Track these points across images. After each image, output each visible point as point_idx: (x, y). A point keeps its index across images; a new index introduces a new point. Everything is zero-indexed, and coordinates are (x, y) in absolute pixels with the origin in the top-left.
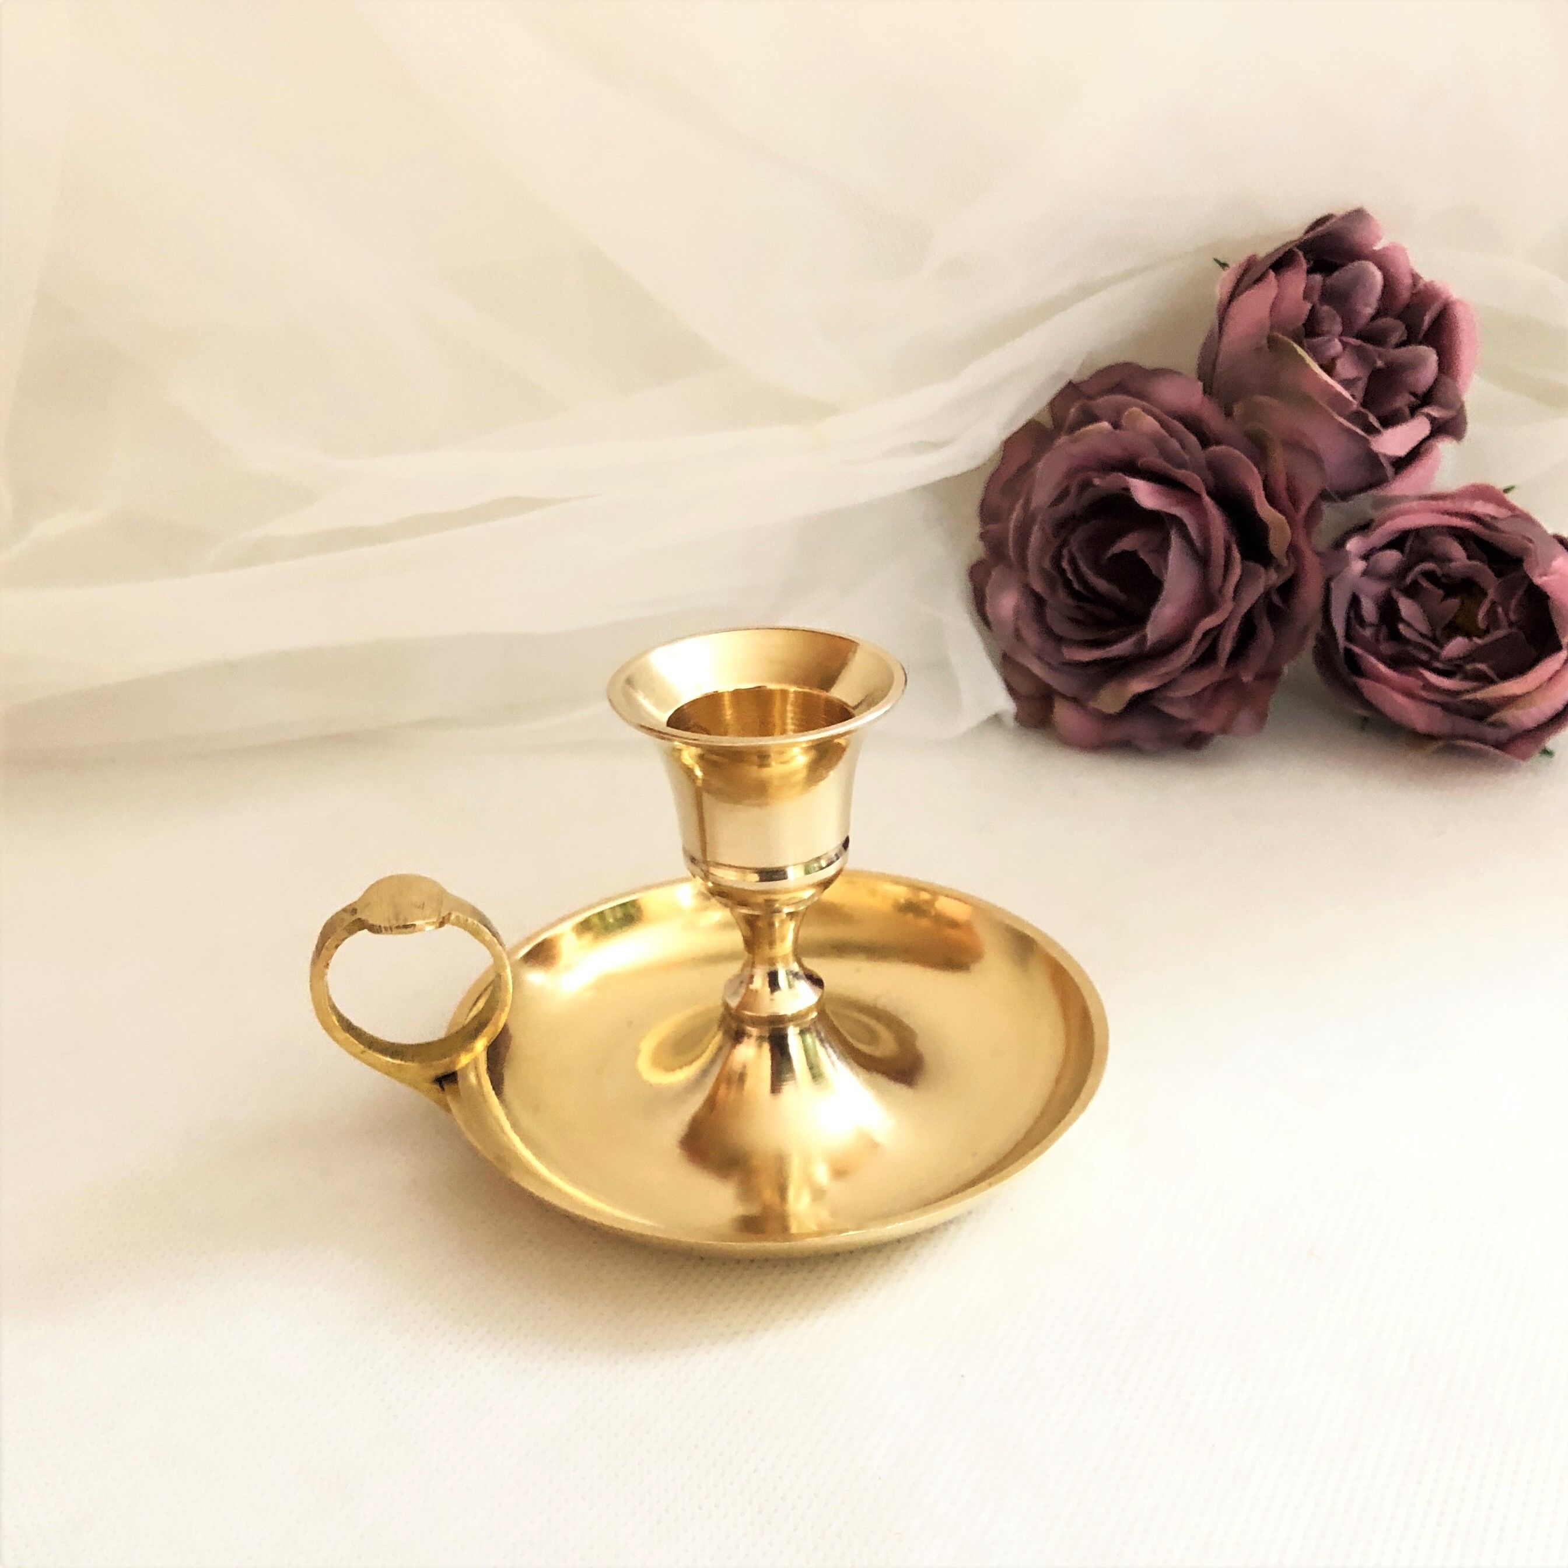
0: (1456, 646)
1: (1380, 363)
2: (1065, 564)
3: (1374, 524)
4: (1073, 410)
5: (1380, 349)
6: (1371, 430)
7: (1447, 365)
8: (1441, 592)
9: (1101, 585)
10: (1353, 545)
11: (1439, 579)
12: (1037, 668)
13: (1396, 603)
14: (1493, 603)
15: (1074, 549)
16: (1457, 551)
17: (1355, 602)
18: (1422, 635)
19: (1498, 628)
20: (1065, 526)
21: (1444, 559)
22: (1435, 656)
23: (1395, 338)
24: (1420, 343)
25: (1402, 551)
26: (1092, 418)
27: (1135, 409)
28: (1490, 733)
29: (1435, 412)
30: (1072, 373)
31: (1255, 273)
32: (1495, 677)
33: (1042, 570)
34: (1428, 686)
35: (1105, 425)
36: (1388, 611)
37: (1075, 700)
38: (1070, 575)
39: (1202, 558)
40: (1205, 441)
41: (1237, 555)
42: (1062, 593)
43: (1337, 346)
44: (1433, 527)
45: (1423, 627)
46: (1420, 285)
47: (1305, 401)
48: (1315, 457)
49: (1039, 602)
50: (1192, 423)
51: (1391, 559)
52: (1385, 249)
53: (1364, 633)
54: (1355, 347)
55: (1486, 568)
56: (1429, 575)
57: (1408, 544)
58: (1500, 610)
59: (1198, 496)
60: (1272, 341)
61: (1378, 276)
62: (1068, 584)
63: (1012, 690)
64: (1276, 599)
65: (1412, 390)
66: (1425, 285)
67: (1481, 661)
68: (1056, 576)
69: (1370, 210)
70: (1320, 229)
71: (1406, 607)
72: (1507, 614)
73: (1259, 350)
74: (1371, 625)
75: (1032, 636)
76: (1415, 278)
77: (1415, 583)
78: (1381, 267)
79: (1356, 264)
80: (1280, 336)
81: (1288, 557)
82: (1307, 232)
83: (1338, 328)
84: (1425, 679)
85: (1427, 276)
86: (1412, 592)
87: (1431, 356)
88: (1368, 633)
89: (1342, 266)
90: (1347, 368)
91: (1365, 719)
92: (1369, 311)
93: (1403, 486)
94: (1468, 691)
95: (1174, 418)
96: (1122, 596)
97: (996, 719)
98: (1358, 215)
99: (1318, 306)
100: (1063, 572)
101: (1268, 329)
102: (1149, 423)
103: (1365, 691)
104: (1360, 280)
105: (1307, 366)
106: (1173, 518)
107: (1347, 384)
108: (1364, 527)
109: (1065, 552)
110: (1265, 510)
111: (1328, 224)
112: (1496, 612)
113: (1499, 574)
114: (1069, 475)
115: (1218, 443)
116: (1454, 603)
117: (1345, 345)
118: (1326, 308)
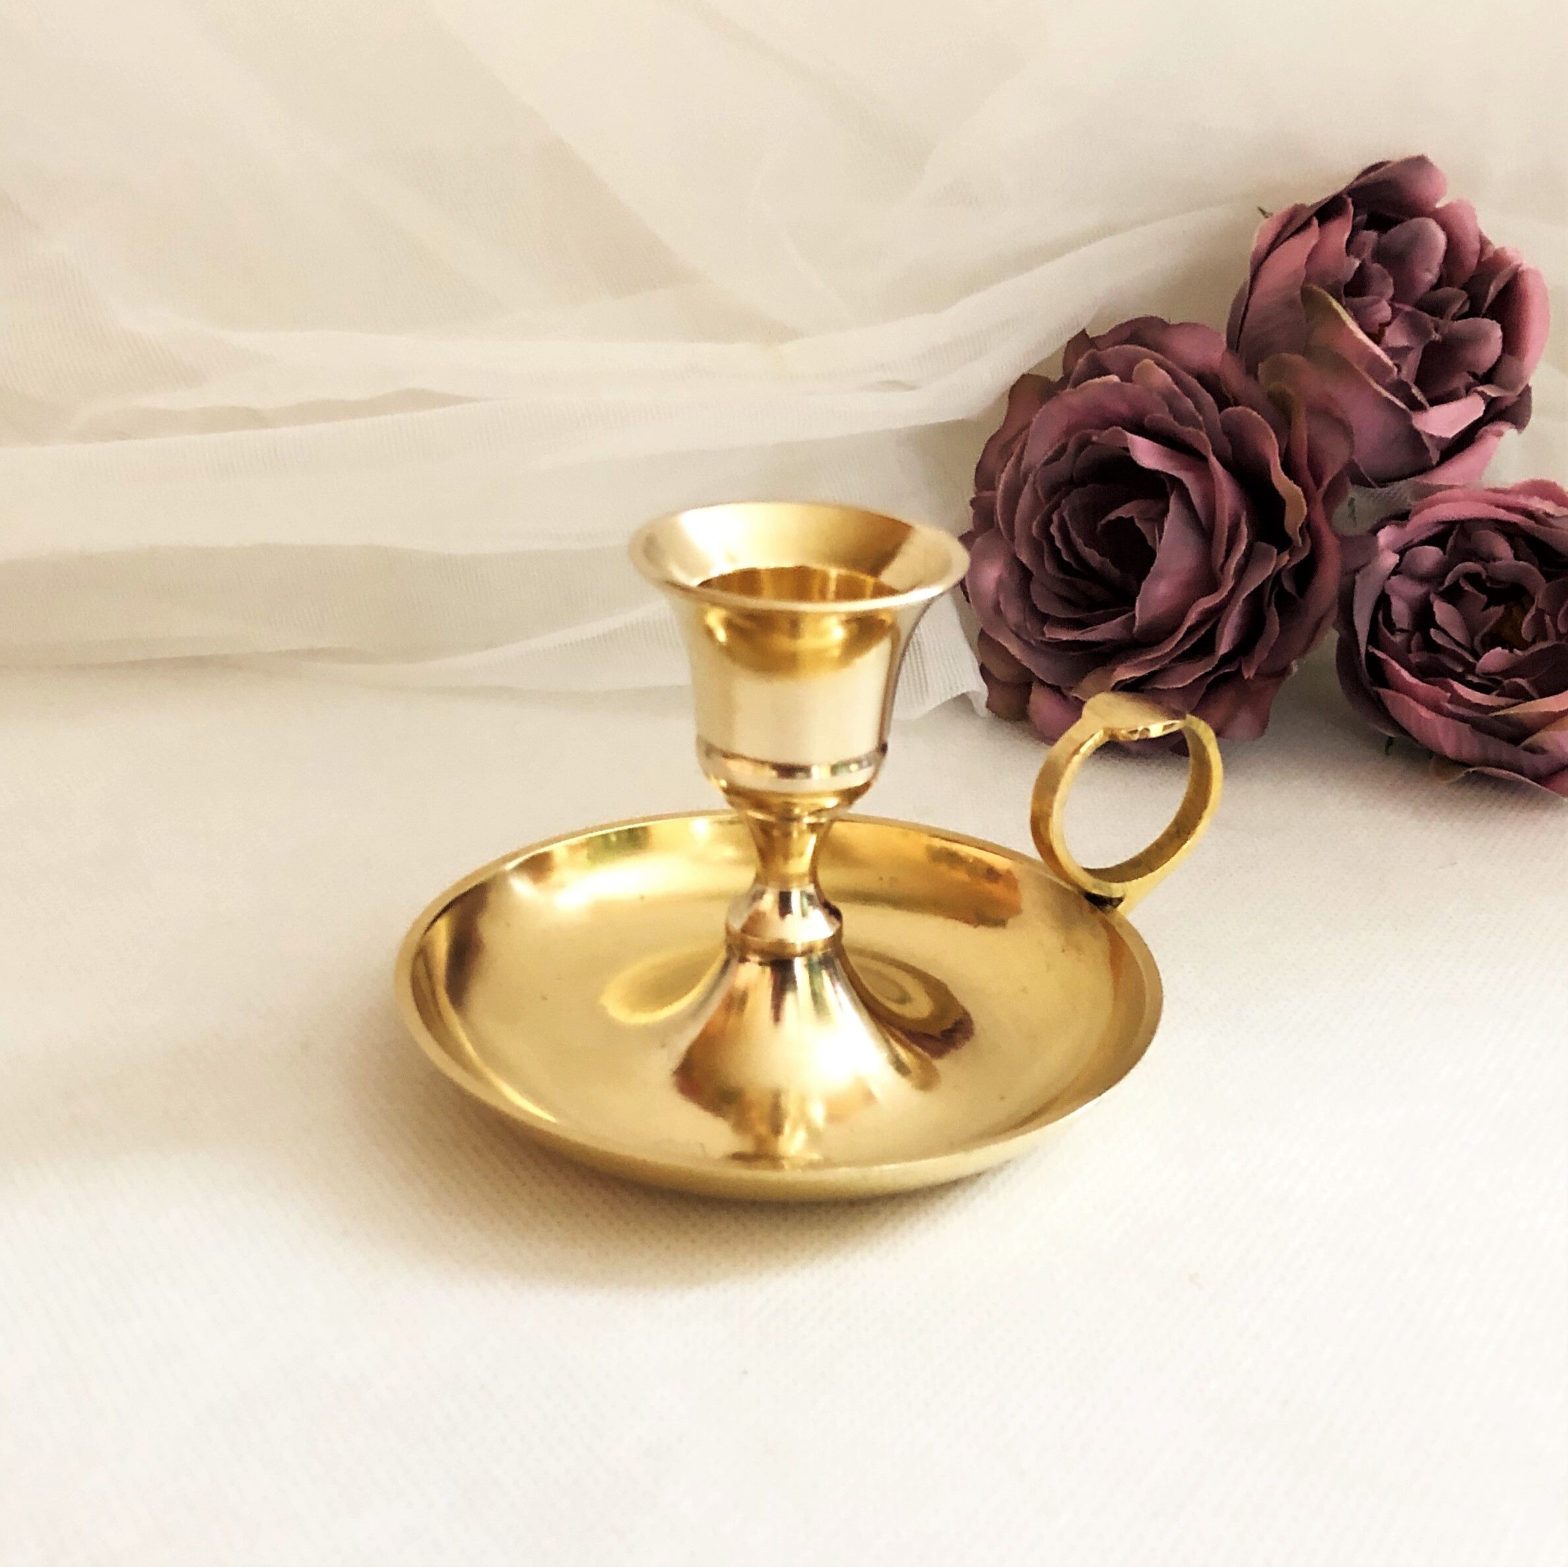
0: (1495, 658)
1: (1436, 336)
2: (1053, 530)
3: (1412, 513)
4: (1081, 361)
5: (1436, 319)
6: (1416, 406)
7: (1513, 343)
8: (1484, 598)
9: (1093, 556)
10: (1385, 536)
11: (1484, 582)
12: (1014, 649)
13: (1432, 606)
14: (1540, 613)
15: (1065, 514)
16: (1502, 548)
17: (1383, 602)
18: (1458, 644)
19: (1545, 639)
20: (1057, 490)
21: (1488, 558)
22: (1470, 668)
23: (1455, 309)
24: (1484, 316)
25: (1443, 549)
26: (1100, 370)
27: (1147, 361)
28: (1526, 759)
29: (1491, 391)
30: (1084, 321)
31: (1298, 223)
32: (1535, 694)
33: (1030, 538)
34: (1457, 699)
35: (1115, 378)
36: (1423, 616)
37: (1056, 689)
38: (1058, 544)
39: (1204, 530)
40: (1223, 401)
41: (1244, 529)
42: (1048, 565)
43: (1384, 311)
44: (1478, 521)
45: (1459, 635)
46: (1489, 254)
47: (1341, 366)
48: (1344, 428)
49: (1025, 575)
50: (1210, 381)
51: (1430, 556)
52: (1448, 207)
53: (1392, 638)
54: (1407, 313)
55: (1534, 569)
56: (1472, 578)
57: (1451, 541)
58: (1547, 618)
59: (1205, 459)
60: (1307, 296)
61: (1441, 238)
62: (1056, 552)
63: (984, 671)
64: (1288, 585)
65: (1472, 370)
66: (1496, 253)
67: (1522, 677)
68: (1043, 544)
69: (1431, 157)
70: (1372, 174)
71: (1442, 611)
72: (1555, 626)
73: (1291, 303)
74: (1402, 630)
75: (1013, 614)
76: (1484, 243)
77: (1456, 585)
78: (1444, 227)
79: (1415, 220)
80: (1315, 288)
81: (1302, 535)
82: (1358, 178)
83: (1390, 292)
84: (1453, 691)
85: (1497, 241)
86: (1453, 596)
87: (1497, 332)
88: (1398, 638)
89: (1402, 221)
90: (1397, 337)
91: (1390, 741)
92: (1430, 277)
93: (1449, 474)
94: (1503, 708)
95: (1189, 373)
96: (1115, 572)
97: (963, 700)
98: (1420, 162)
99: (1368, 263)
100: (1051, 539)
101: (1303, 279)
102: (1161, 377)
103: (1388, 703)
104: (1418, 240)
105: (1343, 323)
106: (1177, 483)
107: (1393, 352)
108: (1401, 517)
109: (1055, 517)
110: (1281, 481)
111: (1382, 169)
112: (1543, 622)
113: (1548, 577)
114: (1068, 431)
115: (1237, 404)
116: (1497, 611)
117: (1395, 312)
118: (1377, 266)
